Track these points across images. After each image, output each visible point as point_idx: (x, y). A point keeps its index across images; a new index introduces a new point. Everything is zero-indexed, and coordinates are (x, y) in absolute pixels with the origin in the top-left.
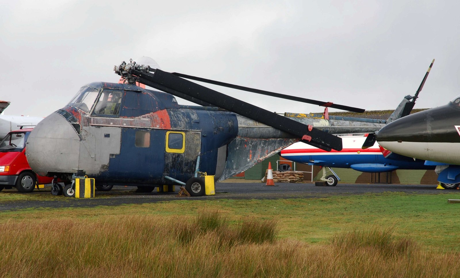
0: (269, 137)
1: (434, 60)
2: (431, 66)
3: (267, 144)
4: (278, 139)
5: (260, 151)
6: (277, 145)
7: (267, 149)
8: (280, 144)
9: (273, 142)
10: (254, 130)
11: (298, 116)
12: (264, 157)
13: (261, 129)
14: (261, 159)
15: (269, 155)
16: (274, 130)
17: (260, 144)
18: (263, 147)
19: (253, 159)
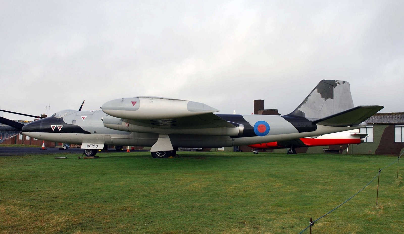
0: (9, 130)
1: (84, 101)
2: (83, 103)
3: (9, 133)
4: (15, 131)
5: (6, 136)
6: (14, 133)
7: (10, 135)
8: (16, 133)
9: (12, 132)
10: (2, 127)
11: (24, 122)
12: (8, 138)
13: (5, 127)
14: (7, 139)
15: (10, 137)
16: (12, 127)
17: (6, 133)
18: (7, 134)
19: (2, 139)
